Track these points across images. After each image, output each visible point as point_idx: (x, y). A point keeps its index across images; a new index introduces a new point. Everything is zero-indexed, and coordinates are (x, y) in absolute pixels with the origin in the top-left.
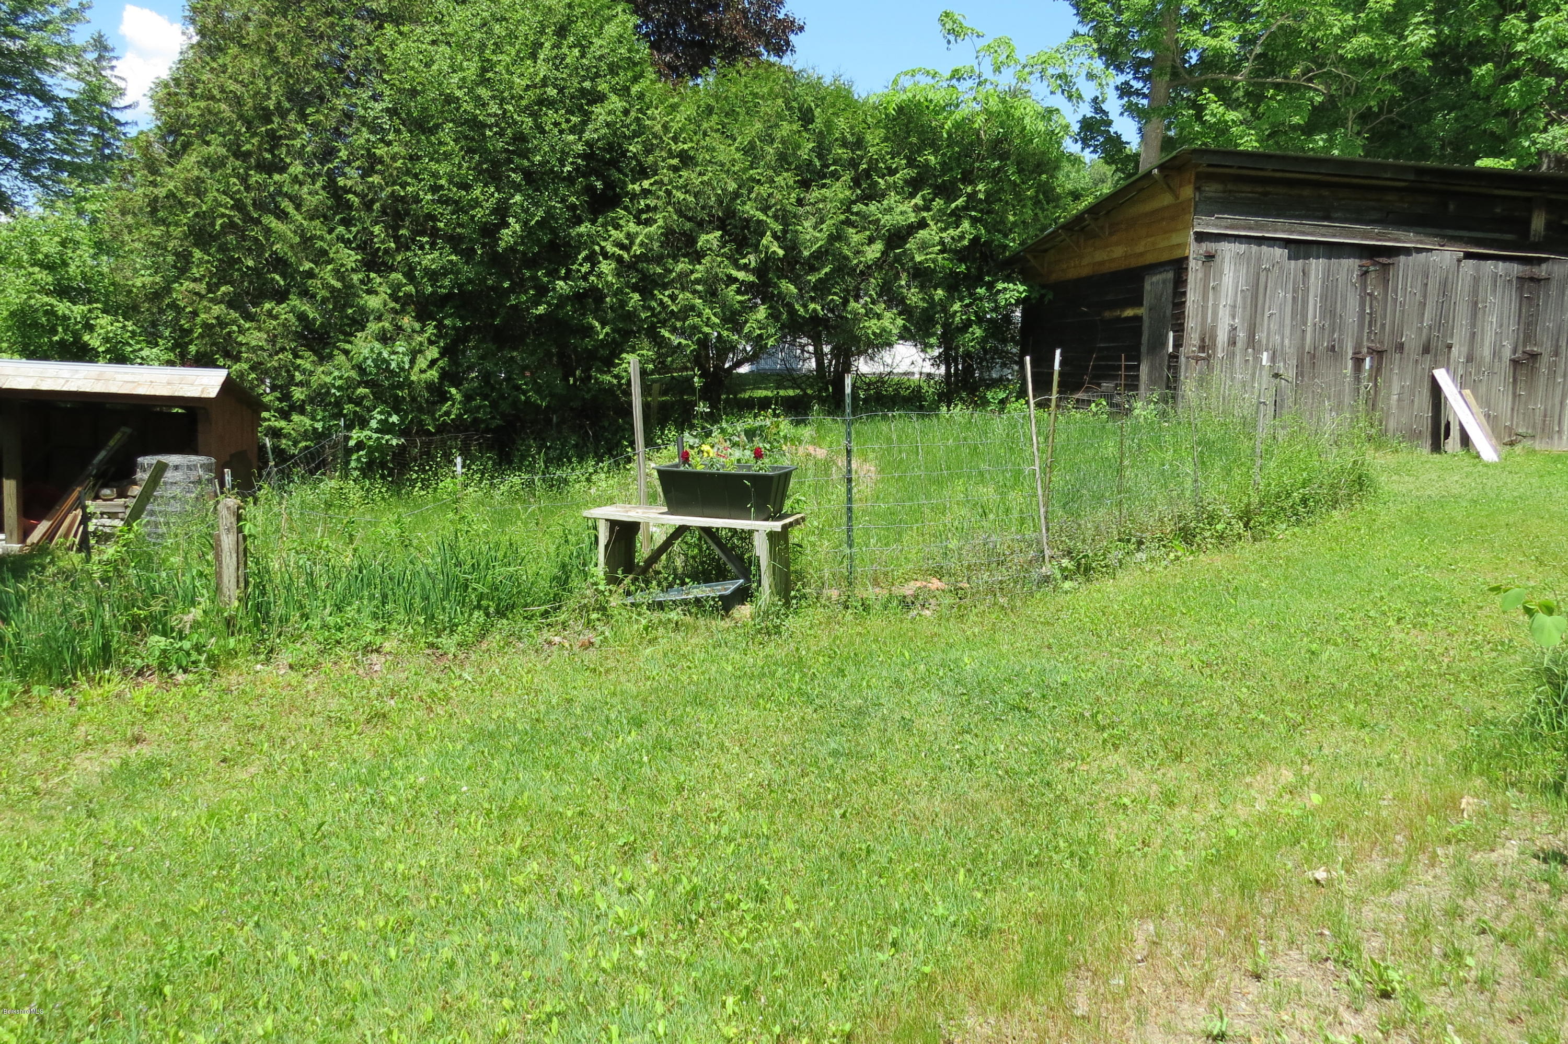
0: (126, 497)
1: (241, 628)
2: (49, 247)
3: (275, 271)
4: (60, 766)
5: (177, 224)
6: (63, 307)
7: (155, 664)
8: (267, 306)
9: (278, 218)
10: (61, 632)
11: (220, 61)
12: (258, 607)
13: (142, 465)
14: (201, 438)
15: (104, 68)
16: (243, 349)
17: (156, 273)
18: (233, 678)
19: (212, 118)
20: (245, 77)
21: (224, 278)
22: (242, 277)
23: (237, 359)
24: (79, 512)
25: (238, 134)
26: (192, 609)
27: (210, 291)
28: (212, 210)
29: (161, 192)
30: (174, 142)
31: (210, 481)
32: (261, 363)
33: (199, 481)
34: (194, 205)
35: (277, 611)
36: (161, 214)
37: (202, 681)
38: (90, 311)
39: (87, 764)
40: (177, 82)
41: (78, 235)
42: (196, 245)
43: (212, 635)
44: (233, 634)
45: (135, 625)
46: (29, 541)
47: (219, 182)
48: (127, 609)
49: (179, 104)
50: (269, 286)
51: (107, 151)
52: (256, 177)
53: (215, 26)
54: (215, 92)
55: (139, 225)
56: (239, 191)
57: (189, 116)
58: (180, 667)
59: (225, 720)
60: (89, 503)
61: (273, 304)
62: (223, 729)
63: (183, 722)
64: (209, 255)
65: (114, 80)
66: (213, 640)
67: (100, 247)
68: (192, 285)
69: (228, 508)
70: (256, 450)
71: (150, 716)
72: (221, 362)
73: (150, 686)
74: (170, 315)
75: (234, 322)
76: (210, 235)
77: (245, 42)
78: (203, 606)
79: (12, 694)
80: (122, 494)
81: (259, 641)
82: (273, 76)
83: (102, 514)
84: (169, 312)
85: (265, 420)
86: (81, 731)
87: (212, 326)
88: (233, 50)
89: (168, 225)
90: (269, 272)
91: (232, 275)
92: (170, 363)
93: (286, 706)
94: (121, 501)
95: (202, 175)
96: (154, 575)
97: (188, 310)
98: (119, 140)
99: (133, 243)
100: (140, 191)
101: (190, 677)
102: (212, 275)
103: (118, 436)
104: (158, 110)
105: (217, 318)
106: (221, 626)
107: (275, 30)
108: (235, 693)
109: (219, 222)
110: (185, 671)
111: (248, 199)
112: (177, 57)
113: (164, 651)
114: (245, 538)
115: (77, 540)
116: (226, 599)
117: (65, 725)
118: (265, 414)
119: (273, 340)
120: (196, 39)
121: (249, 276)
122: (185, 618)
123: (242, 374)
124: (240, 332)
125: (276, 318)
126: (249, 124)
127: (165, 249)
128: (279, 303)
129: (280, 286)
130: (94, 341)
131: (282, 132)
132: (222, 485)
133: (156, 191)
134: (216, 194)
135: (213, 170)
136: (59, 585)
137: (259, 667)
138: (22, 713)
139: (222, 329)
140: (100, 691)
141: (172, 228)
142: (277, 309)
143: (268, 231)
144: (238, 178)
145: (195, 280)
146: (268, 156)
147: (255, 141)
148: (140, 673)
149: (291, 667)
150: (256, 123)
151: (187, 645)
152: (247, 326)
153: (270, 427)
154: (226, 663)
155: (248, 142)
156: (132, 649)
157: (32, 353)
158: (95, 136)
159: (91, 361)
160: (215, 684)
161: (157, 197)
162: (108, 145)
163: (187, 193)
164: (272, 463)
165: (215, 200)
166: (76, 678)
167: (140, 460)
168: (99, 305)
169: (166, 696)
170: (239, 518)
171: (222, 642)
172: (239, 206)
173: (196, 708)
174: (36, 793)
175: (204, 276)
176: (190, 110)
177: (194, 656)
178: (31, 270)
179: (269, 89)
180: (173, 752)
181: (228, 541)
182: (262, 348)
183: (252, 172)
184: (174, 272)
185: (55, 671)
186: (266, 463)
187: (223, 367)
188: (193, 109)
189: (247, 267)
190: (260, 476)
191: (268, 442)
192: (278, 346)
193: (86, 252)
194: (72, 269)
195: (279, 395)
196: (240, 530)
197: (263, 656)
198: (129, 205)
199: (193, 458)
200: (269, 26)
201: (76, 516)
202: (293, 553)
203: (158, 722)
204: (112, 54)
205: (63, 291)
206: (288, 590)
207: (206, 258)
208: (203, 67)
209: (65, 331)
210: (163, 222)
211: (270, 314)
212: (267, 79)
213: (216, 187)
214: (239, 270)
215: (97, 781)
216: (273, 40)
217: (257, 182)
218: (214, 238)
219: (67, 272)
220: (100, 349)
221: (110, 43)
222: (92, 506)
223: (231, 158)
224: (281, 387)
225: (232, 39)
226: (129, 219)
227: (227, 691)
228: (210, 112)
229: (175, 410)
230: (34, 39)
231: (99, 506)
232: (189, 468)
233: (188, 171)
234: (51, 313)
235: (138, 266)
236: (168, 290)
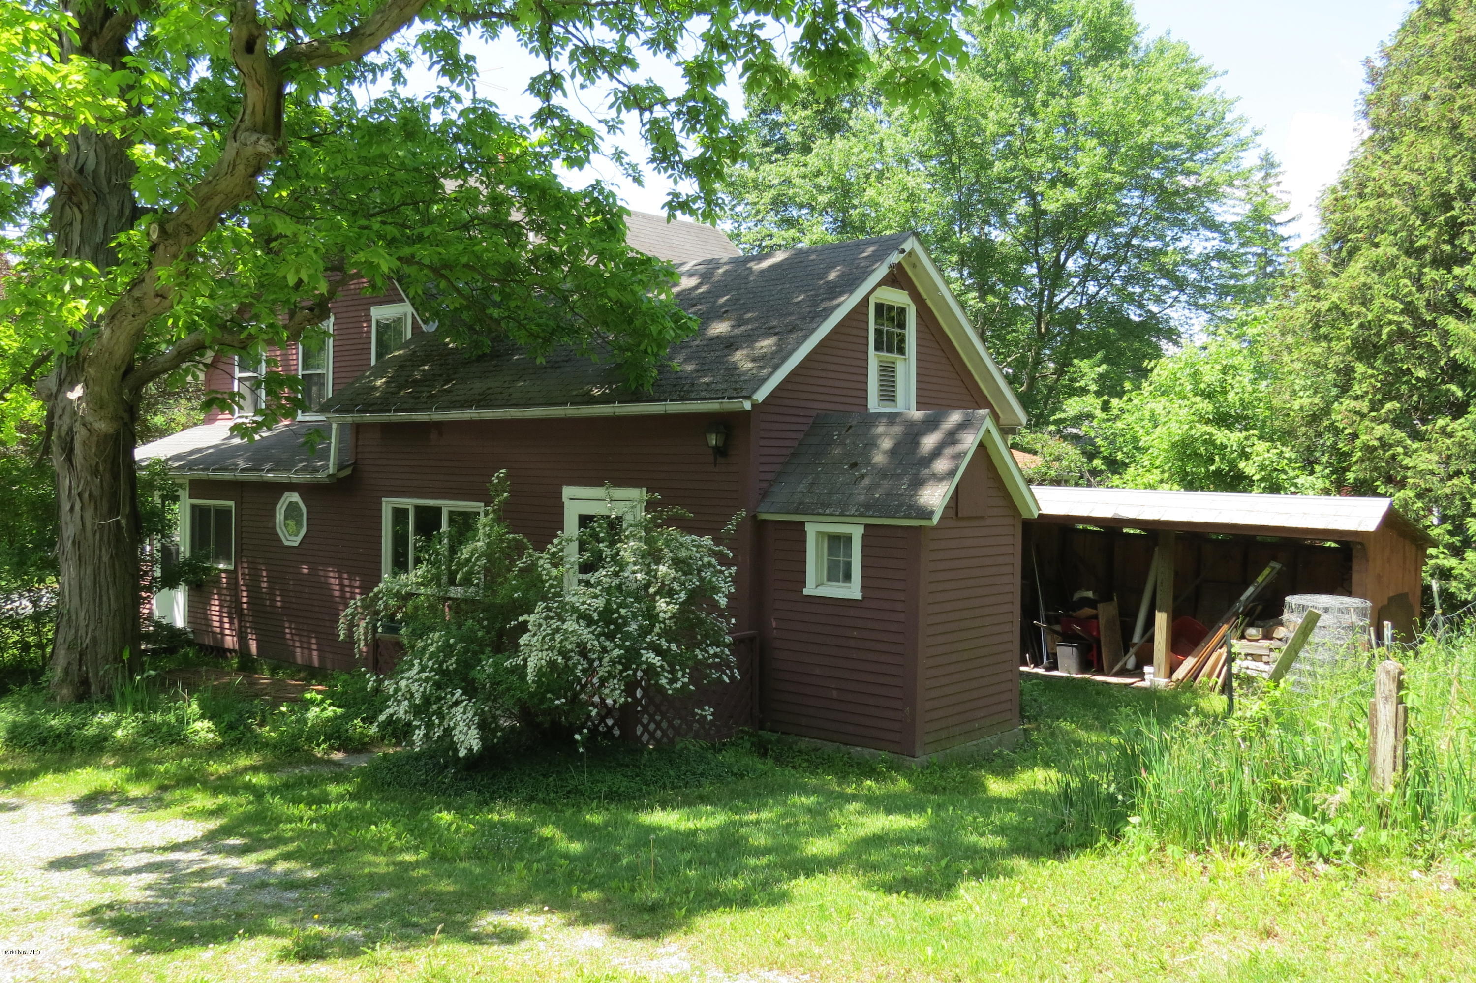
0: (1271, 639)
1: (1395, 821)
2: (1210, 376)
3: (1451, 381)
4: (1187, 944)
5: (1339, 339)
6: (1221, 436)
7: (1293, 845)
8: (1441, 422)
9: (1459, 318)
10: (1199, 791)
11: (1394, 152)
12: (1418, 797)
13: (1290, 606)
14: (1355, 577)
15: (1270, 186)
16: (1409, 474)
17: (1315, 393)
18: (1384, 882)
19: (1382, 217)
20: (1423, 165)
21: (1390, 392)
22: (1410, 390)
23: (1401, 484)
24: (1224, 650)
25: (1413, 228)
26: (1339, 788)
27: (1372, 409)
28: (1379, 319)
29: (1324, 306)
30: (1341, 249)
31: (1364, 629)
32: (1430, 490)
33: (1352, 628)
34: (1359, 315)
35: (1442, 808)
36: (1323, 330)
37: (1346, 877)
38: (1247, 438)
39: (1213, 948)
40: (1345, 185)
41: (1237, 360)
42: (1359, 359)
43: (1361, 823)
44: (1385, 826)
45: (1274, 797)
46: (1175, 677)
47: (1387, 285)
48: (1266, 776)
49: (1346, 208)
50: (1443, 399)
51: (1269, 269)
52: (1431, 274)
53: (1390, 115)
54: (1388, 188)
55: (1299, 344)
56: (1410, 293)
57: (1356, 220)
58: (1321, 855)
59: (1370, 934)
60: (1234, 642)
61: (1448, 419)
62: (1367, 945)
63: (1320, 925)
64: (1373, 368)
65: (1279, 196)
66: (1361, 830)
67: (1260, 372)
68: (1353, 404)
69: (1388, 672)
70: (1419, 593)
71: (1285, 908)
72: (1382, 490)
73: (1287, 870)
74: (1328, 439)
75: (1399, 443)
76: (1374, 346)
77: (1422, 125)
78: (1351, 786)
79: (1149, 848)
80: (1268, 636)
81: (1417, 842)
82: (1455, 156)
83: (1247, 655)
84: (1327, 435)
85: (1431, 557)
86: (1213, 905)
87: (1375, 449)
88: (1410, 135)
89: (1331, 341)
90: (1443, 382)
91: (1398, 390)
92: (1327, 492)
93: (1449, 935)
94: (1266, 643)
95: (1369, 280)
96: (1298, 738)
97: (1347, 432)
98: (1281, 255)
99: (1292, 363)
100: (1302, 308)
101: (1331, 870)
102: (1377, 390)
103: (1267, 571)
104: (1324, 218)
105: (1380, 439)
106: (1373, 814)
107: (1459, 102)
108: (1384, 902)
109: (1386, 330)
110: (1327, 861)
111: (1420, 300)
112: (1347, 157)
113: (1304, 833)
114: (1406, 710)
115: (1220, 681)
116: (1380, 782)
117: (1196, 897)
118: (1431, 551)
119: (1446, 461)
120: (1369, 133)
121: (1419, 389)
122: (1331, 799)
123: (1407, 504)
124: (1405, 454)
125: (1450, 436)
126: (1425, 215)
127: (1326, 366)
128: (1455, 418)
129: (1457, 398)
130: (1249, 468)
131: (1464, 218)
132: (1379, 636)
133: (1318, 306)
134: (1383, 300)
135: (1382, 273)
136: (1201, 739)
137: (1415, 874)
138: (1155, 870)
139: (1385, 451)
140: (1234, 865)
141: (1333, 344)
142: (1452, 425)
143: (1445, 334)
144: (1410, 278)
145: (1356, 398)
146: (1447, 248)
147: (1432, 233)
148: (1277, 853)
149: (1457, 883)
150: (1434, 213)
151: (1330, 830)
152: (1416, 446)
153: (1438, 567)
154: (1375, 861)
155: (1422, 235)
156: (1269, 823)
157: (1190, 484)
158: (1259, 255)
159: (1245, 491)
160: (1360, 885)
161: (1319, 311)
162: (1270, 262)
163: (1352, 303)
164: (1438, 611)
165: (1383, 305)
166: (1210, 844)
167: (1288, 599)
168: (1255, 432)
169: (1304, 887)
170: (1400, 686)
171: (1371, 834)
172: (1410, 309)
173: (1336, 911)
174: (1163, 968)
175: (1367, 393)
176: (1358, 212)
177: (1338, 845)
178: (1193, 400)
179: (1450, 172)
180: (1307, 959)
181: (1386, 713)
182: (1432, 473)
183: (1426, 270)
184: (1334, 391)
185: (1190, 833)
186: (1432, 608)
187: (1384, 495)
188: (1362, 211)
189: (1418, 379)
190: (1423, 626)
191: (1435, 585)
192: (1452, 469)
193: (1246, 378)
194: (1231, 396)
195: (1450, 528)
196: (1400, 701)
197: (1421, 862)
198: (1290, 325)
199: (1345, 600)
200: (1452, 99)
201: (1220, 656)
202: (1464, 734)
203: (1292, 919)
204: (1278, 170)
205: (1223, 420)
206: (1457, 781)
207: (1370, 372)
208: (1374, 163)
209: (1222, 459)
210: (1326, 337)
211: (1443, 431)
212: (1448, 160)
213: (1384, 290)
214: (1406, 382)
215: (1223, 972)
216: (1457, 114)
217: (1433, 280)
218: (1377, 349)
219: (1226, 400)
220: (1255, 478)
221: (1276, 159)
222: (1238, 646)
223: (1403, 257)
224: (1453, 517)
225: (1408, 125)
226: (1290, 339)
227: (1375, 897)
228: (1380, 210)
229: (1328, 544)
230: (1207, 172)
231: (1243, 647)
232: (1341, 611)
233: (1354, 278)
234: (1210, 442)
235: (1297, 388)
236: (1327, 411)
